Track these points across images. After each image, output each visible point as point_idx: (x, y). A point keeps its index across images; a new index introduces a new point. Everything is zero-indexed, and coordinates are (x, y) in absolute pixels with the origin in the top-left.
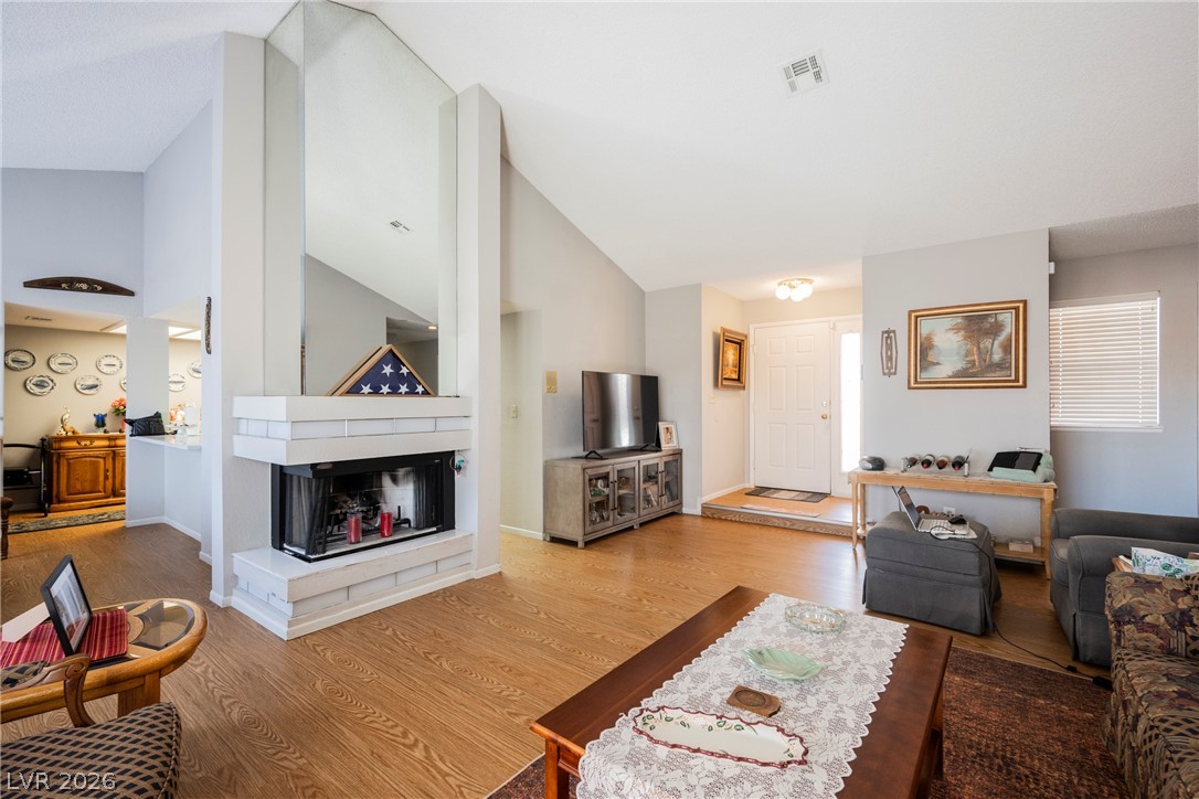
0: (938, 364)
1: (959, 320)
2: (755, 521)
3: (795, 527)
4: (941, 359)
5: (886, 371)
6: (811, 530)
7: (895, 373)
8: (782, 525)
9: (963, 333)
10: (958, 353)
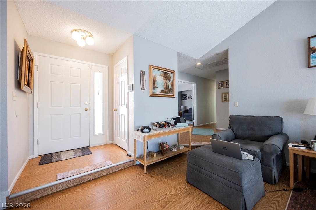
0: (157, 87)
1: (162, 73)
2: (72, 185)
3: (102, 175)
4: (158, 86)
5: (142, 88)
6: (111, 172)
7: (145, 89)
8: (93, 178)
9: (163, 77)
10: (162, 84)
